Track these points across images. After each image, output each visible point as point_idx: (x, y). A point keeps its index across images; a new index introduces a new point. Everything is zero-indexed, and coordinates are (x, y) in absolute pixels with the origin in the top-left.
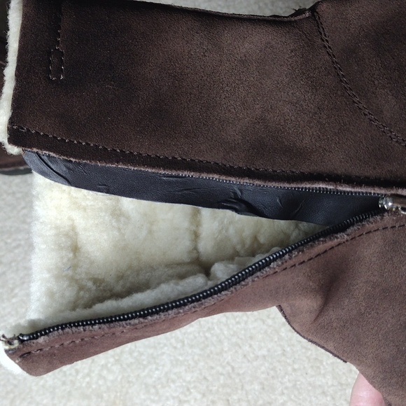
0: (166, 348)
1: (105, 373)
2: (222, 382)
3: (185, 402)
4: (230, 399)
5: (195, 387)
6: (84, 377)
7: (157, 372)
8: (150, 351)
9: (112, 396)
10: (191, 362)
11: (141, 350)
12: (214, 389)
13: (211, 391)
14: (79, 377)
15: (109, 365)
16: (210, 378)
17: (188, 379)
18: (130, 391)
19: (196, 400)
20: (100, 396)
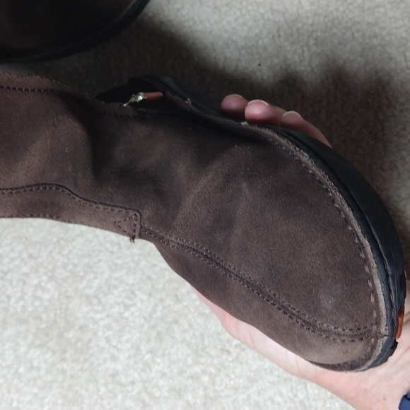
0: (102, 254)
1: (39, 292)
2: (167, 277)
3: (132, 305)
4: (178, 293)
5: (140, 289)
6: (17, 302)
7: (96, 281)
8: (86, 261)
9: (52, 315)
10: (132, 264)
11: (75, 261)
12: (160, 286)
13: (157, 289)
14: (11, 303)
15: (43, 284)
16: (154, 277)
17: (131, 281)
18: (70, 307)
19: (142, 301)
20: (38, 318)
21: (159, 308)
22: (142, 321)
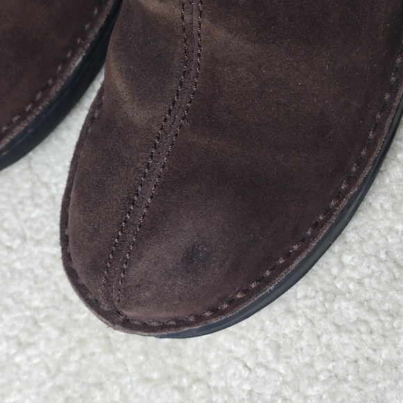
21: (75, 356)
22: (44, 374)
